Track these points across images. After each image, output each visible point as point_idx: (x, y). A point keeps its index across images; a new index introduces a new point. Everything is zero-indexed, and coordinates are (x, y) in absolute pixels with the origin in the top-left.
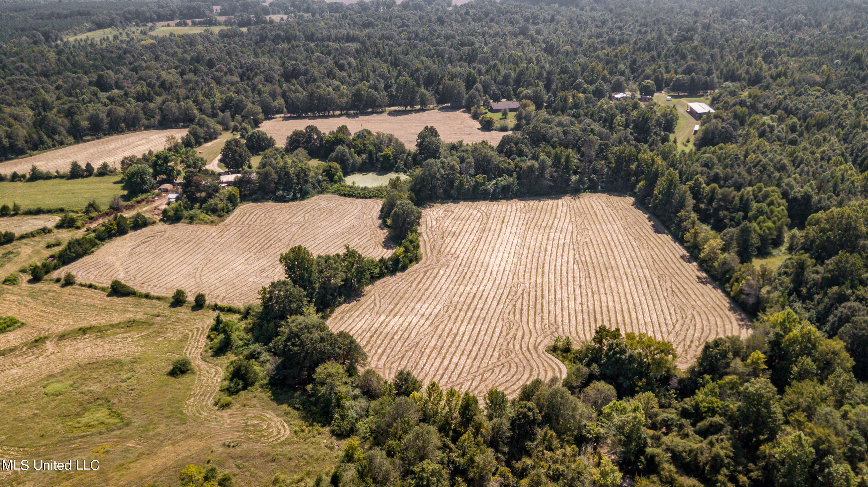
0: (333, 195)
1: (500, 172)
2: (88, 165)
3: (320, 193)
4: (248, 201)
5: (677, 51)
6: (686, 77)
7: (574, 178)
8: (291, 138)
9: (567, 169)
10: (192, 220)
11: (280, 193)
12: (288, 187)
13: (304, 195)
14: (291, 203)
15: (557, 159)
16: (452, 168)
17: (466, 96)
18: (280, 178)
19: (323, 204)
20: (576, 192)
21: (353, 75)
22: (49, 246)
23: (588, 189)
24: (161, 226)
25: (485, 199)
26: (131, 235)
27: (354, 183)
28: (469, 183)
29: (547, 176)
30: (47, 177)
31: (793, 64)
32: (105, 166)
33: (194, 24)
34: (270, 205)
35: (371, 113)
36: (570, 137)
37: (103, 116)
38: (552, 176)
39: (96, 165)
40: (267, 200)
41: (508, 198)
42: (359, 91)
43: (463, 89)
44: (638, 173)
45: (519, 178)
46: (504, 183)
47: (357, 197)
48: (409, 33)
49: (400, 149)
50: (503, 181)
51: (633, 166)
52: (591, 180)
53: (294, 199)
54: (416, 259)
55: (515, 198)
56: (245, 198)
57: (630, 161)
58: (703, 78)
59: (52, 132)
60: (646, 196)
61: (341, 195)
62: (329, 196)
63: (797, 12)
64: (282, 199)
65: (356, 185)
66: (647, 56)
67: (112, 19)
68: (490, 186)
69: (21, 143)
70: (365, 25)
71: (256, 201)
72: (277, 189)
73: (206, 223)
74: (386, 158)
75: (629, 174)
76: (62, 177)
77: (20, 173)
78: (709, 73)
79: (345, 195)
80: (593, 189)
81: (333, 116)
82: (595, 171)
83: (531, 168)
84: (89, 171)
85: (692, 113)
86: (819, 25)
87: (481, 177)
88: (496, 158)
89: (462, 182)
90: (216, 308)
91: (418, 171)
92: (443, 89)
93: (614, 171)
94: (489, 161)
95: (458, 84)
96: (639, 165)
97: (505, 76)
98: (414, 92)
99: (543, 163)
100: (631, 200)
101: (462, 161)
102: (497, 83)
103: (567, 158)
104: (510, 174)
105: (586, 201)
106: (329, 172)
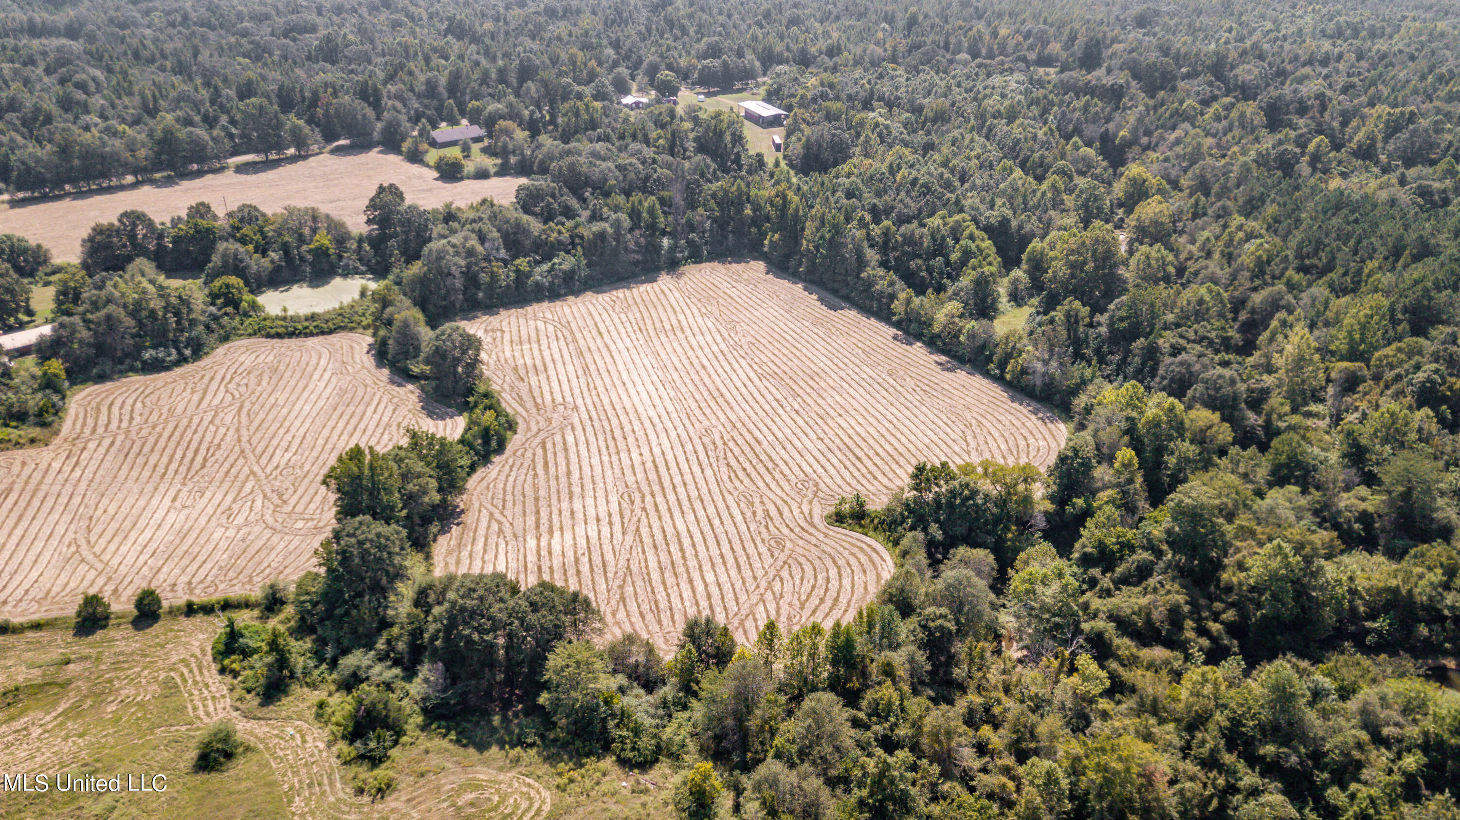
0: (253, 340)
1: (551, 249)
3: (225, 339)
4: (83, 382)
6: (717, 63)
7: (666, 242)
8: (91, 239)
9: (653, 226)
11: (147, 355)
12: (161, 340)
13: (198, 350)
14: (178, 371)
15: (635, 214)
16: (471, 253)
17: (379, 125)
18: (140, 324)
19: (247, 360)
20: (673, 266)
21: (117, 102)
23: (690, 257)
25: (539, 300)
27: (285, 310)
28: (505, 276)
29: (632, 246)
34: (136, 380)
35: (200, 174)
36: (632, 176)
38: (637, 244)
40: (123, 373)
41: (577, 293)
45: (585, 250)
46: (566, 267)
47: (306, 335)
48: (168, 13)
49: (340, 232)
50: (562, 261)
51: (749, 212)
52: (690, 243)
53: (182, 360)
54: (511, 426)
55: (586, 290)
56: (77, 378)
57: (739, 204)
60: (787, 257)
61: (269, 336)
62: (246, 342)
64: (156, 366)
65: (290, 313)
68: (542, 276)
72: (140, 348)
73: (18, 445)
74: (321, 253)
75: (745, 224)
79: (279, 336)
80: (696, 257)
81: (122, 188)
82: (691, 227)
85: (751, 117)
87: (522, 263)
88: (535, 226)
89: (493, 276)
90: (190, 610)
91: (416, 268)
92: (327, 114)
93: (720, 223)
94: (526, 232)
95: (358, 103)
96: (757, 208)
97: (428, 82)
98: (279, 126)
99: (617, 225)
100: (760, 266)
101: (482, 239)
102: (419, 97)
103: (651, 211)
104: (570, 252)
105: (698, 277)
106: (229, 296)
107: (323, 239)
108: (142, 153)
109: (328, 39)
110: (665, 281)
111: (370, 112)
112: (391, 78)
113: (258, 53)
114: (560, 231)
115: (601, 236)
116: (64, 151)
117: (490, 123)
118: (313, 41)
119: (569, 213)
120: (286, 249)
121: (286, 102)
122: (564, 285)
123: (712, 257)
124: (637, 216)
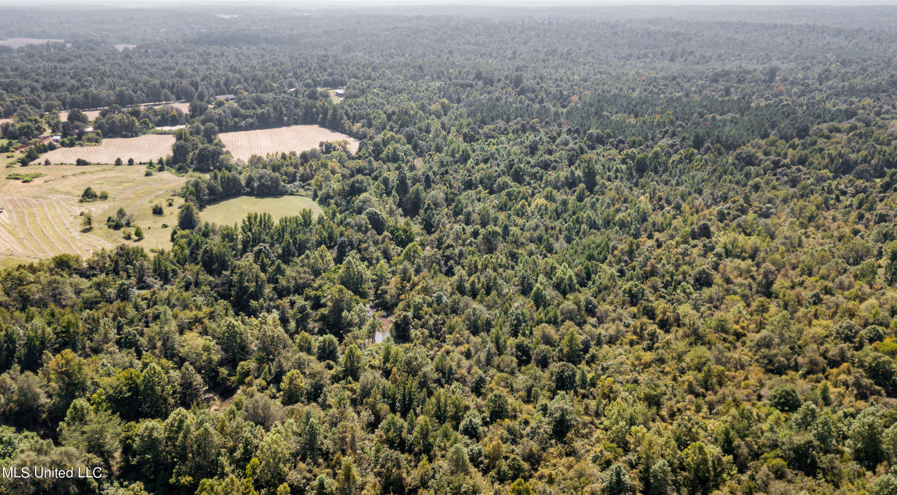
0: (152, 134)
1: (246, 117)
5: (320, 67)
6: (330, 78)
9: (281, 112)
10: (81, 145)
11: (124, 133)
12: (127, 130)
13: (137, 135)
14: (131, 138)
16: (220, 115)
17: (196, 94)
18: (121, 125)
20: (288, 125)
22: (8, 157)
23: (294, 123)
24: (64, 149)
25: (242, 130)
26: (50, 152)
28: (231, 123)
29: (272, 117)
31: (388, 72)
34: (121, 139)
36: (278, 100)
38: (274, 117)
40: (117, 137)
41: (254, 129)
42: (120, 92)
44: (317, 113)
45: (257, 118)
49: (179, 112)
50: (250, 120)
51: (315, 110)
52: (294, 119)
53: (132, 136)
55: (257, 128)
56: (105, 137)
57: (312, 108)
58: (340, 78)
60: (324, 122)
62: (149, 134)
63: (391, 48)
64: (126, 136)
65: (164, 129)
66: (303, 70)
68: (243, 123)
71: (111, 137)
72: (121, 131)
73: (91, 146)
74: (173, 117)
75: (313, 114)
78: (342, 75)
80: (296, 123)
82: (295, 114)
85: (338, 95)
86: (404, 55)
87: (236, 119)
88: (243, 111)
89: (227, 122)
90: (141, 164)
91: (203, 117)
92: (177, 91)
93: (306, 114)
94: (239, 111)
95: (189, 86)
96: (317, 109)
97: (217, 82)
98: (160, 91)
99: (268, 110)
100: (316, 126)
101: (224, 112)
102: (213, 87)
103: (281, 108)
104: (252, 117)
105: (294, 127)
106: (145, 123)
107: (174, 113)
108: (112, 98)
109: (180, 71)
110: (284, 129)
111: (193, 89)
112: (202, 80)
113: (151, 75)
114: (251, 112)
115: (263, 113)
116: (86, 96)
117: (235, 93)
118: (174, 72)
119: (254, 108)
120: (162, 115)
121: (163, 86)
122: (250, 127)
123: (302, 124)
124: (275, 109)
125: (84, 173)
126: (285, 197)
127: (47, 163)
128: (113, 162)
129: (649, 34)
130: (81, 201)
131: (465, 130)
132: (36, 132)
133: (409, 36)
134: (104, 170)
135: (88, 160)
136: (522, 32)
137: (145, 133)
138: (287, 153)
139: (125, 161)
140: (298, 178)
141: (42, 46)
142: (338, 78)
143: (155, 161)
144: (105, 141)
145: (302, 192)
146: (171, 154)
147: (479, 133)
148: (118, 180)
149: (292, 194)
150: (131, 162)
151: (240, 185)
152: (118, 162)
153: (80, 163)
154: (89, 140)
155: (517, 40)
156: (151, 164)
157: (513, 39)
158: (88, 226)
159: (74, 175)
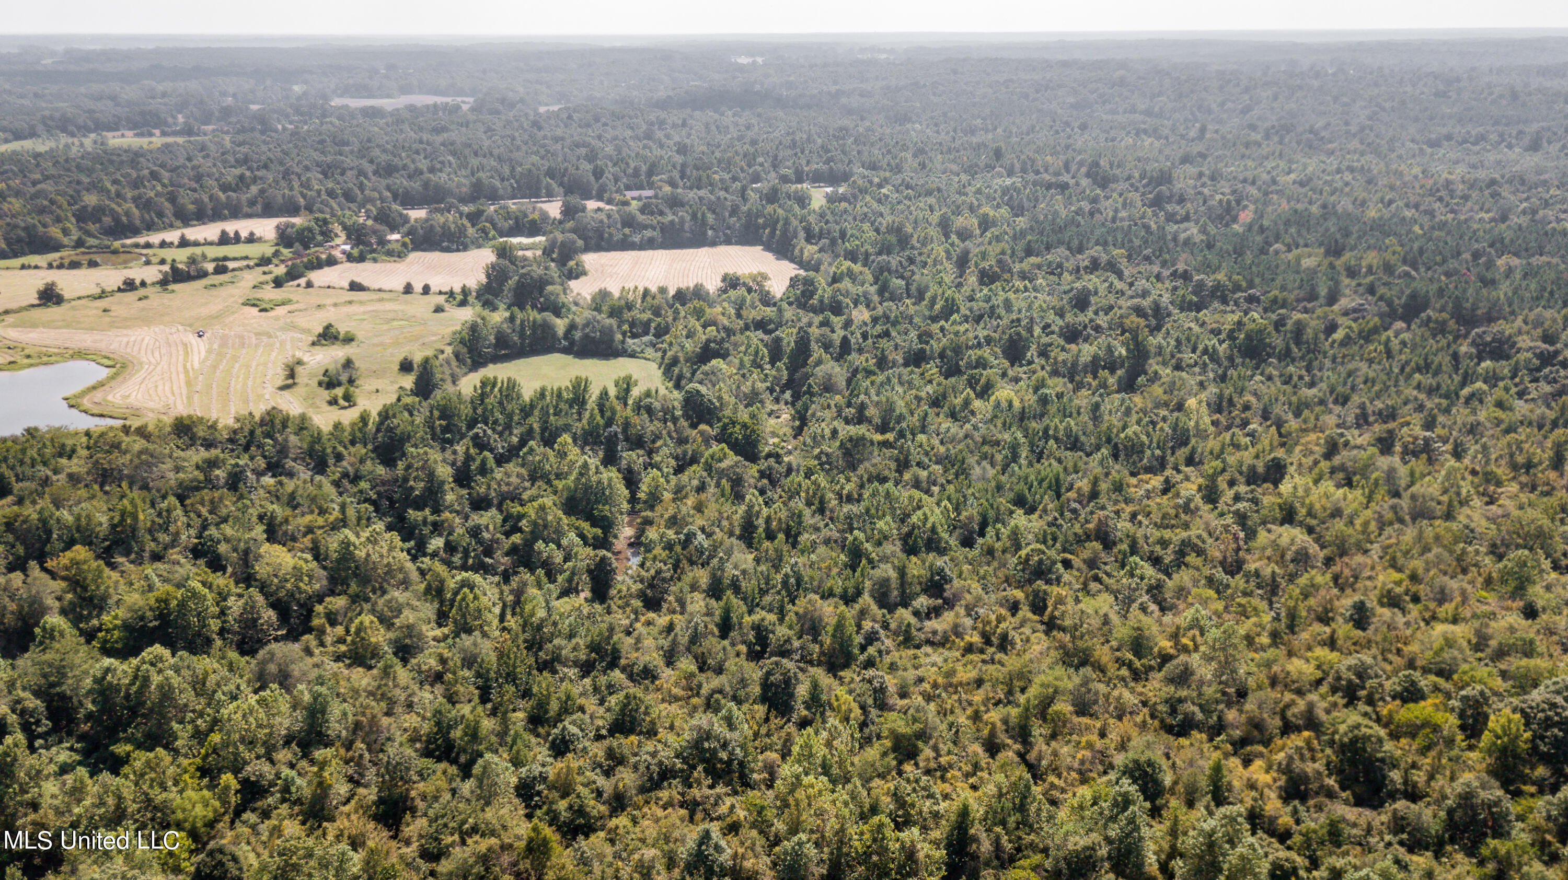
1: (646, 227)
2: (237, 233)
6: (825, 167)
7: (710, 232)
9: (704, 222)
10: (375, 260)
11: (445, 244)
12: (451, 240)
13: (465, 249)
14: (455, 253)
16: (601, 221)
17: (596, 187)
18: (443, 232)
20: (713, 244)
22: (265, 273)
23: (723, 241)
24: (348, 265)
25: (633, 249)
26: (326, 269)
28: (618, 236)
29: (687, 229)
30: (196, 244)
32: (252, 234)
33: (164, 134)
34: (439, 254)
37: (206, 200)
38: (691, 230)
39: (244, 234)
40: (434, 250)
41: (653, 248)
42: (479, 180)
43: (592, 179)
44: (763, 226)
45: (662, 230)
46: (649, 236)
49: (545, 216)
50: (648, 233)
51: (761, 221)
52: (725, 235)
53: (458, 250)
54: (584, 273)
55: (659, 248)
56: (413, 250)
57: (759, 216)
58: (842, 168)
59: (160, 215)
64: (447, 250)
67: (32, 127)
68: (637, 239)
69: (138, 222)
70: (437, 131)
71: (423, 250)
72: (441, 241)
74: (533, 222)
75: (756, 227)
76: (211, 244)
77: (168, 240)
78: (850, 163)
80: (728, 242)
82: (728, 227)
83: (672, 222)
84: (237, 239)
87: (627, 231)
88: (642, 218)
89: (611, 235)
90: (440, 293)
92: (569, 181)
93: (746, 228)
94: (636, 218)
95: (589, 176)
96: (765, 220)
97: (636, 168)
98: (539, 181)
99: (682, 218)
100: (759, 249)
103: (703, 214)
104: (654, 229)
105: (722, 249)
106: (484, 231)
107: (536, 217)
108: (464, 189)
109: (595, 150)
110: (704, 251)
112: (614, 165)
114: (655, 219)
116: (426, 185)
117: (654, 187)
118: (585, 152)
119: (661, 213)
120: (516, 219)
122: (649, 244)
123: (737, 243)
124: (694, 216)
125: (350, 302)
126: (621, 360)
127: (309, 285)
128: (401, 288)
129: (1514, 96)
130: (313, 344)
131: (985, 265)
132: (319, 238)
133: (1026, 96)
134: (381, 300)
135: (365, 283)
136: (1247, 90)
137: (479, 247)
138: (654, 289)
139: (418, 287)
140: (652, 330)
141: (427, 107)
142: (840, 167)
143: (457, 289)
144: (414, 256)
145: (650, 353)
146: (484, 280)
147: (1010, 271)
148: (390, 316)
149: (633, 355)
150: (426, 290)
151: (554, 334)
152: (408, 289)
153: (355, 287)
154: (390, 253)
155: (1229, 105)
156: (451, 294)
157: (1222, 104)
158: (290, 381)
159: (335, 305)
